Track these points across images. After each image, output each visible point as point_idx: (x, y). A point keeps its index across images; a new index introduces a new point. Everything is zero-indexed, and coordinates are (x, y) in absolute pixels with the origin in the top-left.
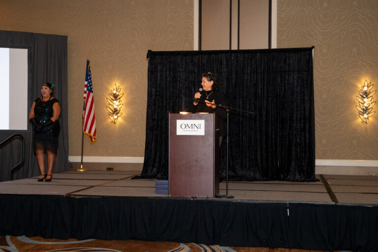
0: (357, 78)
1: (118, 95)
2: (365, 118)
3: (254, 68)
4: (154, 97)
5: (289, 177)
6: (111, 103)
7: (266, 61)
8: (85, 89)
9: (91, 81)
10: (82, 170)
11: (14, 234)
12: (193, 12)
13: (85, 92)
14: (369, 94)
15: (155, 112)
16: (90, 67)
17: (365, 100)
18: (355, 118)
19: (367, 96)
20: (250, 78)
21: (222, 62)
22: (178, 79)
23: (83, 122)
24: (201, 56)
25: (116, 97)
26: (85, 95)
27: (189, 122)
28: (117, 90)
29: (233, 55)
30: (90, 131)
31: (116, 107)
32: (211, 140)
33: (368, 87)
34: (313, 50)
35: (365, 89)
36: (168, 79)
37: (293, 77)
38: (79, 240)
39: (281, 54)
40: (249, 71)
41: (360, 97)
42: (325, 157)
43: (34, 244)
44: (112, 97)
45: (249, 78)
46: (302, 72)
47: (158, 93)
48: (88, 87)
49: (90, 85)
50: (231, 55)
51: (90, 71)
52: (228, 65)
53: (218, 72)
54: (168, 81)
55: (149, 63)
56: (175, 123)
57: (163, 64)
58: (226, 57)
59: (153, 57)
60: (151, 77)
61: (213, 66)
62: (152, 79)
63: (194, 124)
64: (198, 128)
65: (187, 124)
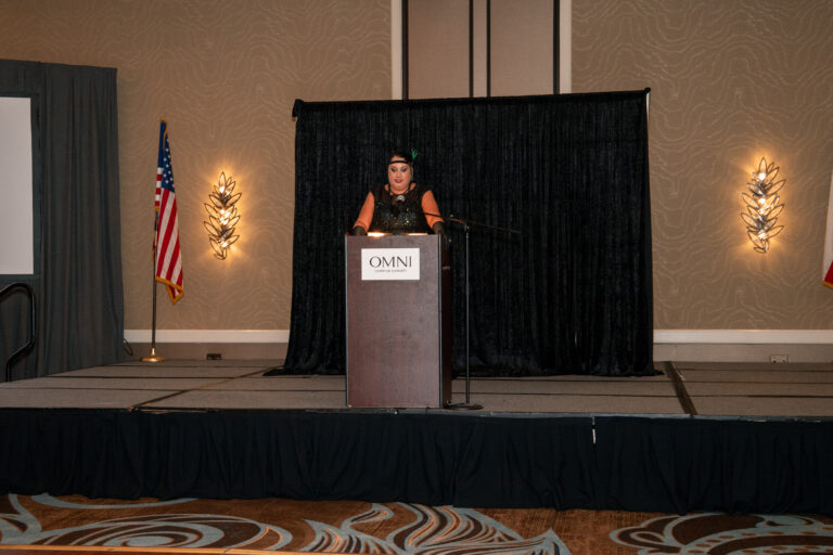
0: (744, 154)
1: (230, 197)
2: (762, 240)
3: (522, 136)
4: (308, 200)
5: (598, 367)
6: (214, 214)
7: (547, 120)
8: (159, 184)
9: (170, 167)
10: (153, 360)
11: (25, 491)
12: (389, 13)
13: (158, 191)
14: (769, 189)
15: (312, 233)
16: (167, 137)
17: (762, 201)
18: (740, 240)
19: (765, 192)
20: (515, 156)
21: (453, 124)
22: (361, 161)
23: (155, 255)
24: (408, 111)
25: (224, 201)
26: (158, 198)
27: (388, 253)
28: (226, 187)
29: (477, 108)
30: (169, 276)
31: (225, 223)
32: (434, 289)
33: (767, 173)
34: (648, 95)
35: (762, 177)
36: (339, 161)
37: (606, 155)
38: (161, 499)
39: (580, 104)
40: (511, 144)
41: (751, 194)
42: (674, 324)
43: (68, 509)
44: (216, 201)
45: (512, 157)
46: (624, 143)
47: (317, 193)
48: (165, 179)
49: (169, 176)
50: (474, 109)
51: (167, 146)
52: (468, 130)
53: (445, 146)
54: (338, 166)
55: (297, 126)
56: (358, 255)
57: (327, 129)
58: (463, 112)
59: (306, 114)
60: (303, 156)
61: (436, 132)
62: (305, 162)
63: (398, 258)
64: (405, 266)
65: (384, 258)
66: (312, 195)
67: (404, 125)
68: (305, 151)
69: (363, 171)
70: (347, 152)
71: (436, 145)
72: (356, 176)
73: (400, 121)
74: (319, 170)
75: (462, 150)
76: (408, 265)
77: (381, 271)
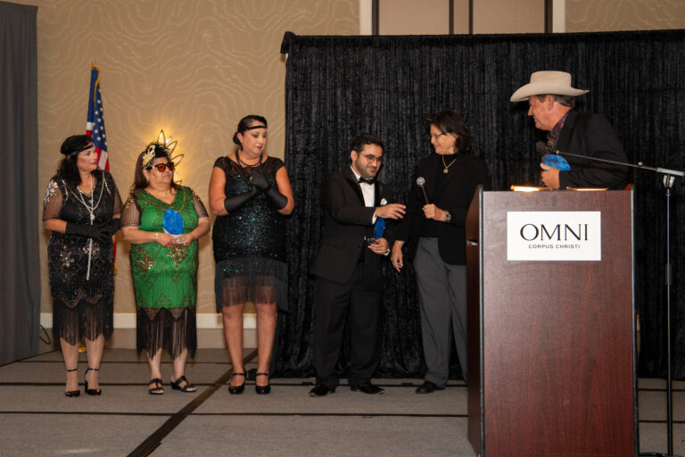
7: (601, 64)
9: (103, 121)
15: (304, 197)
16: (98, 87)
21: (484, 66)
24: (427, 49)
27: (551, 219)
29: (513, 46)
36: (340, 110)
39: (642, 44)
47: (312, 148)
48: (96, 135)
49: (101, 133)
50: (509, 49)
51: (99, 97)
52: (502, 75)
53: (473, 93)
54: (339, 115)
55: (287, 65)
56: (501, 221)
57: (325, 69)
58: (496, 51)
59: (298, 50)
60: (293, 103)
61: (462, 75)
62: (297, 110)
63: (567, 226)
64: (579, 239)
65: (543, 226)
66: (305, 151)
67: (422, 66)
68: (297, 97)
69: (370, 121)
70: (351, 98)
71: (462, 91)
72: (361, 128)
73: (418, 61)
74: (314, 120)
75: (495, 98)
76: (583, 237)
77: (539, 246)
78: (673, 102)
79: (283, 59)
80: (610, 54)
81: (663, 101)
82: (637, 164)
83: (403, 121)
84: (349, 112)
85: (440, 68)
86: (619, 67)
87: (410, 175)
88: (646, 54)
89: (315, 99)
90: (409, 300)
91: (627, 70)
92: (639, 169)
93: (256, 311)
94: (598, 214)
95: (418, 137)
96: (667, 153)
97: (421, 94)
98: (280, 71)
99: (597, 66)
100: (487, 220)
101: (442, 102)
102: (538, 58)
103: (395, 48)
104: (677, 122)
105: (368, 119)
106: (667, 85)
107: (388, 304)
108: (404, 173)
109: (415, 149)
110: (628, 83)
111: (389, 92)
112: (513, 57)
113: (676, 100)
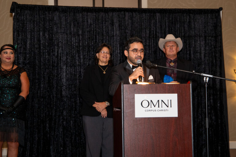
3: (153, 31)
7: (167, 24)
21: (113, 23)
29: (127, 14)
34: (221, 12)
37: (200, 44)
39: (185, 15)
46: (210, 38)
52: (122, 27)
53: (108, 36)
54: (41, 45)
55: (14, 19)
56: (132, 99)
57: (34, 21)
58: (119, 16)
59: (19, 11)
60: (17, 38)
61: (103, 27)
62: (19, 42)
63: (162, 101)
64: (168, 107)
65: (151, 101)
66: (24, 63)
67: (83, 22)
68: (19, 35)
69: (58, 48)
70: (47, 37)
71: (103, 34)
72: (52, 52)
73: (81, 19)
74: (28, 47)
75: (119, 38)
76: (169, 106)
77: (150, 110)
78: (199, 42)
79: (11, 16)
80: (171, 19)
81: (194, 42)
82: (192, 72)
83: (74, 49)
84: (47, 44)
85: (92, 23)
86: (175, 25)
87: (78, 75)
88: (186, 20)
89: (29, 37)
90: (77, 138)
91: (178, 27)
92: (193, 74)
93: (8, 147)
94: (176, 95)
95: (82, 57)
96: (197, 66)
97: (82, 35)
98: (10, 22)
99: (165, 25)
100: (126, 98)
101: (93, 40)
102: (139, 20)
103: (70, 12)
104: (201, 51)
105: (56, 47)
106: (196, 34)
107: (67, 140)
108: (75, 74)
109: (80, 63)
110: (179, 34)
111: (67, 34)
112: (127, 19)
113: (200, 41)
